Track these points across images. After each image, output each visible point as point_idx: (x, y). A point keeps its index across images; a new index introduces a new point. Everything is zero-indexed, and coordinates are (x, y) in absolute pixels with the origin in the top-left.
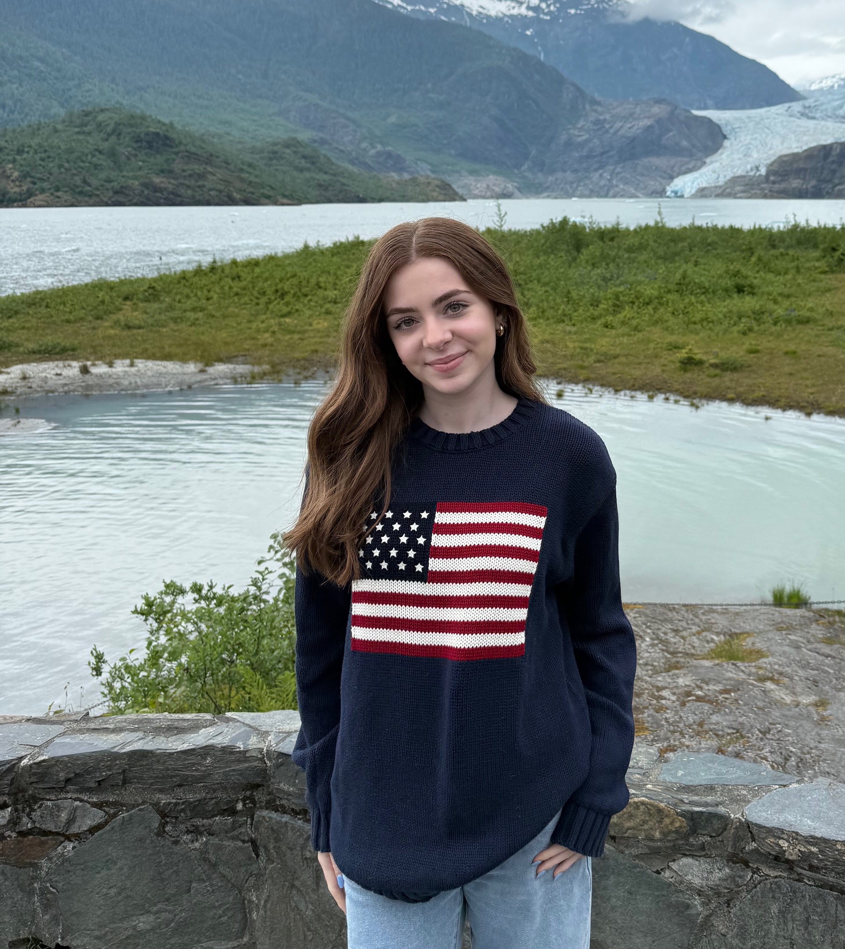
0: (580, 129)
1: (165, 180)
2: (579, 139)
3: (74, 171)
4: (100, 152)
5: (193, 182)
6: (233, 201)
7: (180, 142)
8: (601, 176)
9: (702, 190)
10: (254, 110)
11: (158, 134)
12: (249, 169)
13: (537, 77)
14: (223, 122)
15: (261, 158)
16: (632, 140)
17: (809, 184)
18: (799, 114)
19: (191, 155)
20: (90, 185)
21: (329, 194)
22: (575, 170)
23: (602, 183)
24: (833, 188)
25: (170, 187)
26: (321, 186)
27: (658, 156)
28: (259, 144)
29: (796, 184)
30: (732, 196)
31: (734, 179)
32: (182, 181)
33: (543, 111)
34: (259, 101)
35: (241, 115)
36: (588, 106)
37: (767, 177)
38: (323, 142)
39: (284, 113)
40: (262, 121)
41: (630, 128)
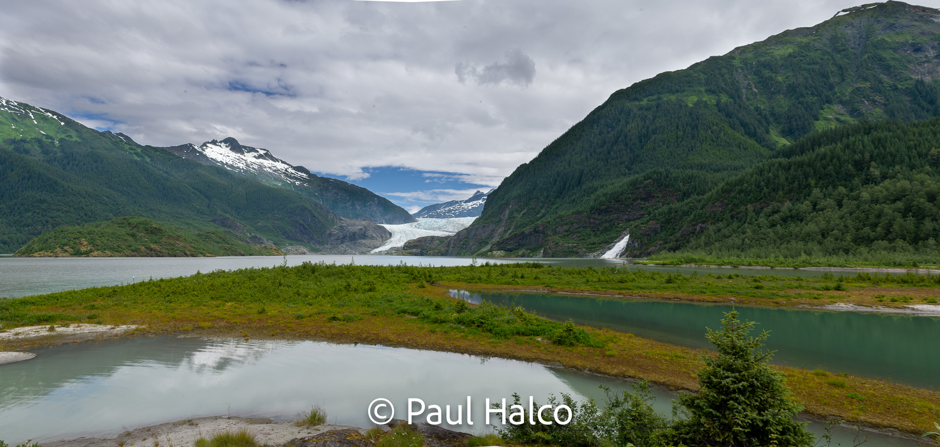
0: (334, 229)
1: (157, 246)
2: (334, 233)
3: (114, 242)
4: (128, 235)
5: (169, 247)
6: (186, 255)
7: (166, 231)
8: (342, 246)
9: (380, 252)
10: (202, 219)
11: (156, 228)
12: (195, 242)
13: (319, 210)
14: (187, 224)
15: (202, 238)
16: (354, 234)
17: (419, 251)
18: (414, 227)
19: (169, 237)
20: (121, 248)
21: (229, 252)
22: (332, 244)
23: (343, 249)
24: (427, 252)
25: (159, 249)
26: (225, 249)
27: (364, 239)
28: (201, 233)
29: (414, 250)
30: (391, 254)
31: (392, 248)
32: (164, 247)
33: (320, 222)
34: (204, 216)
35: (196, 221)
36: (338, 221)
37: (404, 247)
38: (230, 232)
39: (214, 221)
40: (205, 224)
41: (354, 229)
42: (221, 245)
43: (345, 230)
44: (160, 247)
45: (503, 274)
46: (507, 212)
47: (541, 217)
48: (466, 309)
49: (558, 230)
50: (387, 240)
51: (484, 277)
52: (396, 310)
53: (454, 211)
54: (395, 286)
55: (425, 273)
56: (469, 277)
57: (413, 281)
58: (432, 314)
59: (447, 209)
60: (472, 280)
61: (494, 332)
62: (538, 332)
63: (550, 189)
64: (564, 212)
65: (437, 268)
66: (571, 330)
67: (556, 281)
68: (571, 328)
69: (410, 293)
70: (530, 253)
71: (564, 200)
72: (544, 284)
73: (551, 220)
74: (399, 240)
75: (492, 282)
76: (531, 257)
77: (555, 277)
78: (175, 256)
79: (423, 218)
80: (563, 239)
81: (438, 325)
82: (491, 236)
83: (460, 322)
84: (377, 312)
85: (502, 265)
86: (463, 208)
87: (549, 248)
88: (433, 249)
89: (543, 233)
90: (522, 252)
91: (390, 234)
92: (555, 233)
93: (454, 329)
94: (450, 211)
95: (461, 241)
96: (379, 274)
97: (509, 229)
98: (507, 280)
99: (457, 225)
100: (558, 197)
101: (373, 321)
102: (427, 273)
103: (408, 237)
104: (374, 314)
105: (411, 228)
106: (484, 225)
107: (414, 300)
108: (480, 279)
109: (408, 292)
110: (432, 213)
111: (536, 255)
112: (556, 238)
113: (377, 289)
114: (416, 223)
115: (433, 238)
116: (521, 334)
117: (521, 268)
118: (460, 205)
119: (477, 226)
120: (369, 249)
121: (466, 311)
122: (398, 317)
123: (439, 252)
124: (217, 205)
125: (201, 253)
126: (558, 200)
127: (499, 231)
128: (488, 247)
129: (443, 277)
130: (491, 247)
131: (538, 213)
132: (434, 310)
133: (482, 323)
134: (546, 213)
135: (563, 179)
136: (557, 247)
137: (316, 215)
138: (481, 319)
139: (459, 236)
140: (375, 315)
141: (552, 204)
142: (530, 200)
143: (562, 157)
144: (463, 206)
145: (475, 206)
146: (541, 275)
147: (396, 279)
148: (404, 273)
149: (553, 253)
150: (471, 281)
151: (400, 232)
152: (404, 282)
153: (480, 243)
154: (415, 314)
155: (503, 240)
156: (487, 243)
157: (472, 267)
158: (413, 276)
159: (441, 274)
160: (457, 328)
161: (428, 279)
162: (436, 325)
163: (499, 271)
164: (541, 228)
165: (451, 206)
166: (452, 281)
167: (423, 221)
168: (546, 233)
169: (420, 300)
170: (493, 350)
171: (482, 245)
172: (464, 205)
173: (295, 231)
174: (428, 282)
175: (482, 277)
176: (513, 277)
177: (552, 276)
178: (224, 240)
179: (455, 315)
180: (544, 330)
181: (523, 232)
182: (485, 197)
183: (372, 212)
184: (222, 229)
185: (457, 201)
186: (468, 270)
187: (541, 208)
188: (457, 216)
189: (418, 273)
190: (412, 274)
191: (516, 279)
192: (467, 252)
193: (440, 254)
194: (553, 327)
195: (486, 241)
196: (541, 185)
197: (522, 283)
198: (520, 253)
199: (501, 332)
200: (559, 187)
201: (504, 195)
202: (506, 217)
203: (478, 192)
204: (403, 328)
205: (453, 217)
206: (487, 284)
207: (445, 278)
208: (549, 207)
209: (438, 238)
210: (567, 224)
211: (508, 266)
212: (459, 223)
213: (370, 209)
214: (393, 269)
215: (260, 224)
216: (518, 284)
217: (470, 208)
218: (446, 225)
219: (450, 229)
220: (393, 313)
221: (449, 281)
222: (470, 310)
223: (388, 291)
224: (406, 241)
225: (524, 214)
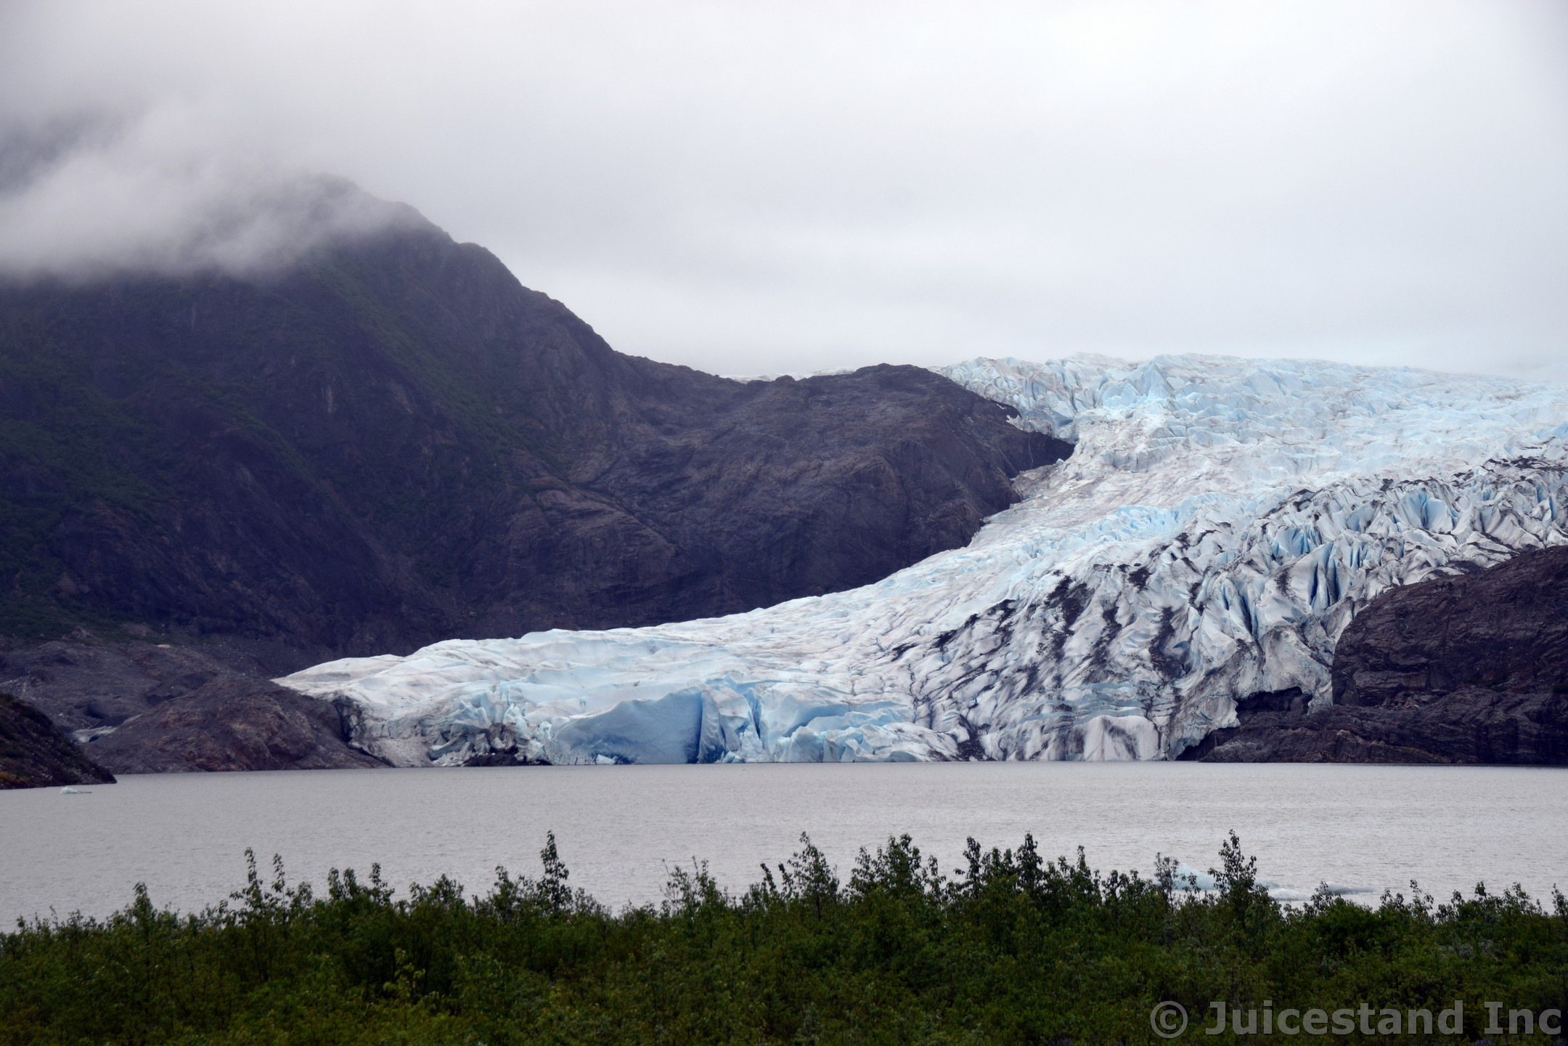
41: (785, 483)
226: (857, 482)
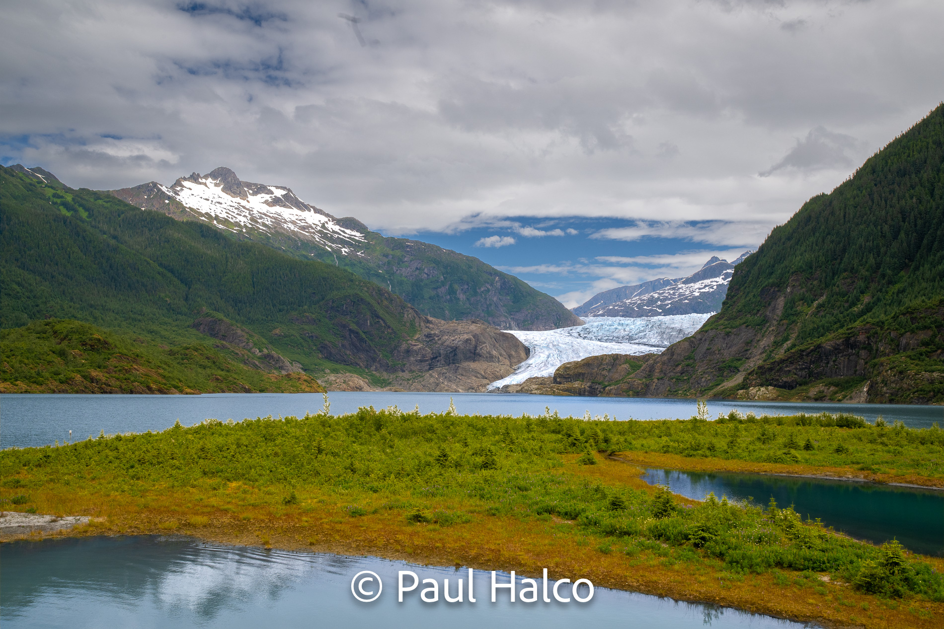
0: (416, 340)
1: (101, 374)
2: (415, 348)
3: (31, 366)
4: (54, 352)
5: (122, 376)
6: (150, 390)
7: (116, 346)
8: (431, 375)
9: (506, 387)
10: (175, 323)
11: (99, 340)
12: (164, 366)
13: (386, 302)
14: (151, 332)
15: (176, 358)
16: (455, 350)
17: (586, 385)
18: (576, 335)
19: (122, 356)
20: (42, 377)
21: (223, 386)
22: (411, 371)
23: (432, 380)
24: (604, 388)
25: (104, 379)
26: (217, 379)
27: (474, 361)
28: (175, 349)
29: (576, 385)
30: (529, 392)
31: (530, 380)
32: (114, 374)
33: (389, 327)
34: (180, 317)
35: (165, 327)
36: (422, 324)
37: (555, 378)
38: (224, 347)
39: (196, 326)
40: (180, 331)
41: (453, 340)
42: (208, 371)
43: (436, 343)
44: (106, 375)
45: (764, 438)
46: (781, 302)
47: (862, 313)
48: (673, 509)
49: (904, 341)
50: (520, 362)
51: (721, 444)
52: (535, 507)
53: (661, 301)
54: (534, 458)
55: (596, 434)
56: (688, 445)
57: (570, 450)
58: (603, 517)
59: (645, 297)
60: (696, 450)
61: (728, 559)
62: (824, 563)
63: (883, 250)
64: (918, 301)
65: (622, 423)
66: (897, 564)
67: (888, 457)
68: (896, 560)
69: (563, 474)
70: (836, 393)
71: (918, 273)
72: (858, 463)
73: (885, 318)
74: (546, 364)
75: (738, 457)
76: (839, 401)
77: (885, 448)
78: (132, 392)
79: (594, 316)
80: (916, 362)
81: (614, 538)
82: (744, 355)
83: (660, 536)
84: (497, 510)
85: (766, 420)
86: (680, 295)
87: (883, 382)
88: (617, 382)
89: (868, 347)
90: (817, 389)
91: (527, 351)
92: (897, 348)
93: (648, 548)
94: (652, 301)
95: (677, 366)
96: (503, 434)
97: (786, 339)
98: (771, 453)
99: (667, 331)
100: (904, 266)
101: (490, 526)
102: (600, 433)
103: (564, 356)
104: (492, 514)
105: (570, 338)
106: (728, 330)
107: (570, 490)
108: (712, 448)
109: (561, 472)
110: (614, 306)
111: (851, 398)
112: (901, 358)
113: (499, 465)
114: (579, 328)
115: (615, 359)
116: (784, 565)
117: (807, 427)
118: (674, 289)
119: (712, 333)
120: (485, 381)
121: (674, 514)
122: (538, 520)
123: (630, 389)
124: (201, 297)
125: (176, 387)
126: (902, 273)
127: (764, 343)
128: (739, 379)
129: (634, 442)
130: (745, 380)
131: (853, 304)
132: (608, 509)
133: (703, 538)
134: (875, 304)
135: (916, 225)
136: (902, 380)
137: (381, 312)
138: (703, 530)
139: (672, 354)
140: (494, 515)
141: (890, 283)
142: (834, 274)
143: (913, 176)
144: (681, 291)
145: (707, 289)
146: (853, 445)
147: (536, 445)
148: (554, 432)
149: (892, 394)
150: (692, 452)
151: (548, 347)
152: (553, 451)
153: (720, 369)
154: (571, 515)
155: (773, 363)
156: (735, 370)
157: (696, 424)
158: (570, 439)
159: (630, 437)
160: (652, 547)
161: (603, 446)
162: (611, 538)
163: (756, 431)
164: (862, 338)
165: (654, 290)
166: (652, 451)
167: (596, 324)
168: (875, 348)
169: (582, 490)
170: (724, 593)
171: (725, 374)
172: (683, 289)
173: (343, 345)
174: (601, 451)
175: (717, 446)
176: (786, 446)
177: (880, 447)
178: (214, 363)
179: (651, 521)
180: (836, 560)
181: (819, 346)
182: (729, 271)
183: (491, 305)
184: (210, 342)
185: (668, 280)
186: (688, 430)
187: (862, 292)
188: (667, 312)
189: (582, 433)
190: (570, 436)
191: (793, 451)
192: (690, 388)
193: (631, 393)
194: (858, 556)
195: (733, 365)
196: (861, 240)
197: (807, 461)
198: (813, 391)
199: (744, 559)
200: (905, 244)
201: (773, 266)
202: (779, 312)
203: (715, 259)
204: (546, 542)
205: (660, 314)
206: (727, 459)
207: (639, 446)
208: (881, 290)
209: (627, 359)
210: (926, 328)
211: (780, 422)
212: (673, 326)
213: (486, 299)
214: (531, 424)
215: (277, 331)
216: (797, 461)
217: (697, 294)
218: (643, 331)
219: (653, 340)
220: (529, 512)
221: (646, 452)
222: (680, 512)
223: (520, 469)
224: (558, 365)
225: (820, 306)
226: (467, 341)
